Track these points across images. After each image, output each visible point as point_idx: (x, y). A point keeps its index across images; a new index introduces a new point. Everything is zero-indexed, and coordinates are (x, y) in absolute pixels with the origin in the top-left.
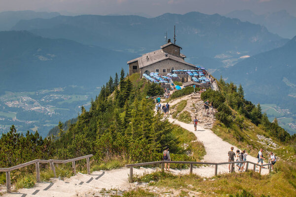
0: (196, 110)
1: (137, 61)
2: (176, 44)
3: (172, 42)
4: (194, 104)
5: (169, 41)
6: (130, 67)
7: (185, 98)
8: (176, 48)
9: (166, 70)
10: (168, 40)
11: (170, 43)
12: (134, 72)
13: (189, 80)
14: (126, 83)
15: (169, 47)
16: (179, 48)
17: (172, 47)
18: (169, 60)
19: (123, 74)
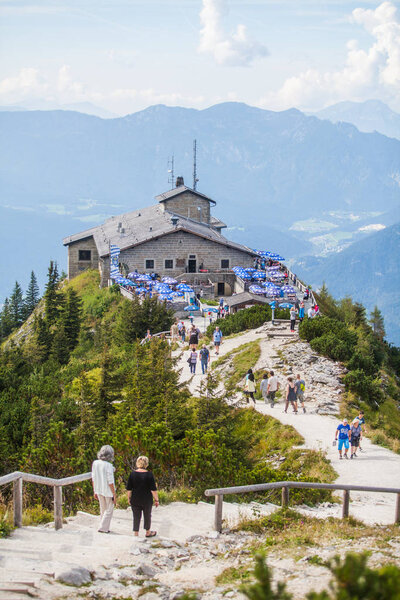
0: (289, 367)
1: (91, 237)
2: (199, 190)
3: (189, 184)
4: (279, 353)
5: (180, 182)
6: (71, 254)
7: (249, 336)
8: (199, 200)
9: (174, 263)
10: (175, 180)
11: (182, 189)
12: (82, 268)
13: (239, 289)
14: (61, 297)
15: (179, 199)
16: (208, 200)
17: (189, 198)
18: (181, 236)
19: (53, 273)
